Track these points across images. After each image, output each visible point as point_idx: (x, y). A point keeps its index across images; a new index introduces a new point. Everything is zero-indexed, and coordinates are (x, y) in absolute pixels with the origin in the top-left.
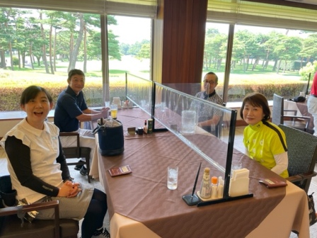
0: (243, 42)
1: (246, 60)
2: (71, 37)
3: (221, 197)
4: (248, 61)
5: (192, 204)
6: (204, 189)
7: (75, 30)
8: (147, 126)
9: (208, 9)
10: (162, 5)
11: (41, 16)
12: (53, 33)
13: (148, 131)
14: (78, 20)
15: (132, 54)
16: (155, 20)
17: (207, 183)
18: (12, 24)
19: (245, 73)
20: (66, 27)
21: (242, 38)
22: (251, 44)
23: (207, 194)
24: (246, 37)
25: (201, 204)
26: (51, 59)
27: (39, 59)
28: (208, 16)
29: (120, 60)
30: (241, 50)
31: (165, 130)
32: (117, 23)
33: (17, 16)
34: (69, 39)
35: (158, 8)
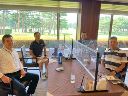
0: (121, 22)
1: (122, 30)
2: (50, 21)
3: (93, 90)
4: (124, 30)
5: (79, 92)
6: (86, 85)
7: (52, 18)
8: (69, 57)
9: (101, 9)
10: (81, 8)
11: (40, 14)
12: (44, 20)
13: (70, 59)
14: (53, 15)
15: (73, 27)
16: (79, 14)
17: (87, 83)
18: (30, 16)
19: (122, 35)
20: (48, 17)
21: (121, 20)
22: (125, 23)
23: (87, 88)
24: (122, 20)
25: (84, 92)
26: (42, 29)
27: (38, 29)
28: (101, 11)
29: (68, 30)
30: (120, 25)
31: (75, 59)
32: (67, 15)
33: (31, 14)
34: (49, 22)
35: (80, 9)
